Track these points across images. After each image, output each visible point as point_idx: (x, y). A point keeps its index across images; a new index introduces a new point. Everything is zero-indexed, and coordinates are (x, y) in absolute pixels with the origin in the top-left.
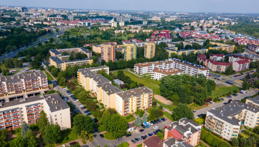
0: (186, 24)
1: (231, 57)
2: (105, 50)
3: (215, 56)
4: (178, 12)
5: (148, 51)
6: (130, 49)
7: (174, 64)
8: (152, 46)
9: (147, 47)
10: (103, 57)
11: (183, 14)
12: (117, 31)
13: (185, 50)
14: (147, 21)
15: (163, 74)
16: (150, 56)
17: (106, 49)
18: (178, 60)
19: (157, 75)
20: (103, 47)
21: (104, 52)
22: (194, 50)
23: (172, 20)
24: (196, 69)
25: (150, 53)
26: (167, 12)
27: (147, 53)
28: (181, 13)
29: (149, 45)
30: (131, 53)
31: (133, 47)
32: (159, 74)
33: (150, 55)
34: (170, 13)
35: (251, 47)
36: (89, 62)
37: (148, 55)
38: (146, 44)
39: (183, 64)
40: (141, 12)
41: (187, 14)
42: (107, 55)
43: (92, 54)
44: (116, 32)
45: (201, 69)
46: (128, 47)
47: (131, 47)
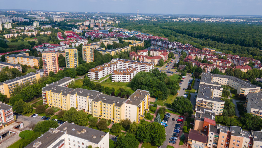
0: (79, 24)
1: (152, 51)
2: (48, 60)
3: (142, 52)
4: (59, 12)
5: (88, 54)
6: (73, 55)
7: (119, 64)
8: (91, 49)
9: (87, 51)
10: (46, 68)
11: (65, 14)
12: (8, 35)
13: (115, 50)
14: (38, 22)
15: (123, 75)
16: (90, 60)
17: (49, 58)
18: (122, 59)
19: (118, 77)
20: (46, 57)
21: (47, 62)
22: (122, 49)
23: (61, 20)
24: (144, 65)
25: (90, 57)
26: (46, 11)
27: (87, 57)
28: (62, 13)
29: (88, 48)
30: (75, 58)
31: (75, 52)
32: (119, 75)
33: (90, 58)
34: (50, 12)
35: (153, 41)
36: (36, 77)
37: (89, 59)
38: (85, 48)
39: (129, 63)
40: (13, 11)
41: (69, 13)
42: (52, 65)
43: (21, 67)
44: (6, 37)
45: (148, 65)
46: (70, 53)
47: (74, 52)
